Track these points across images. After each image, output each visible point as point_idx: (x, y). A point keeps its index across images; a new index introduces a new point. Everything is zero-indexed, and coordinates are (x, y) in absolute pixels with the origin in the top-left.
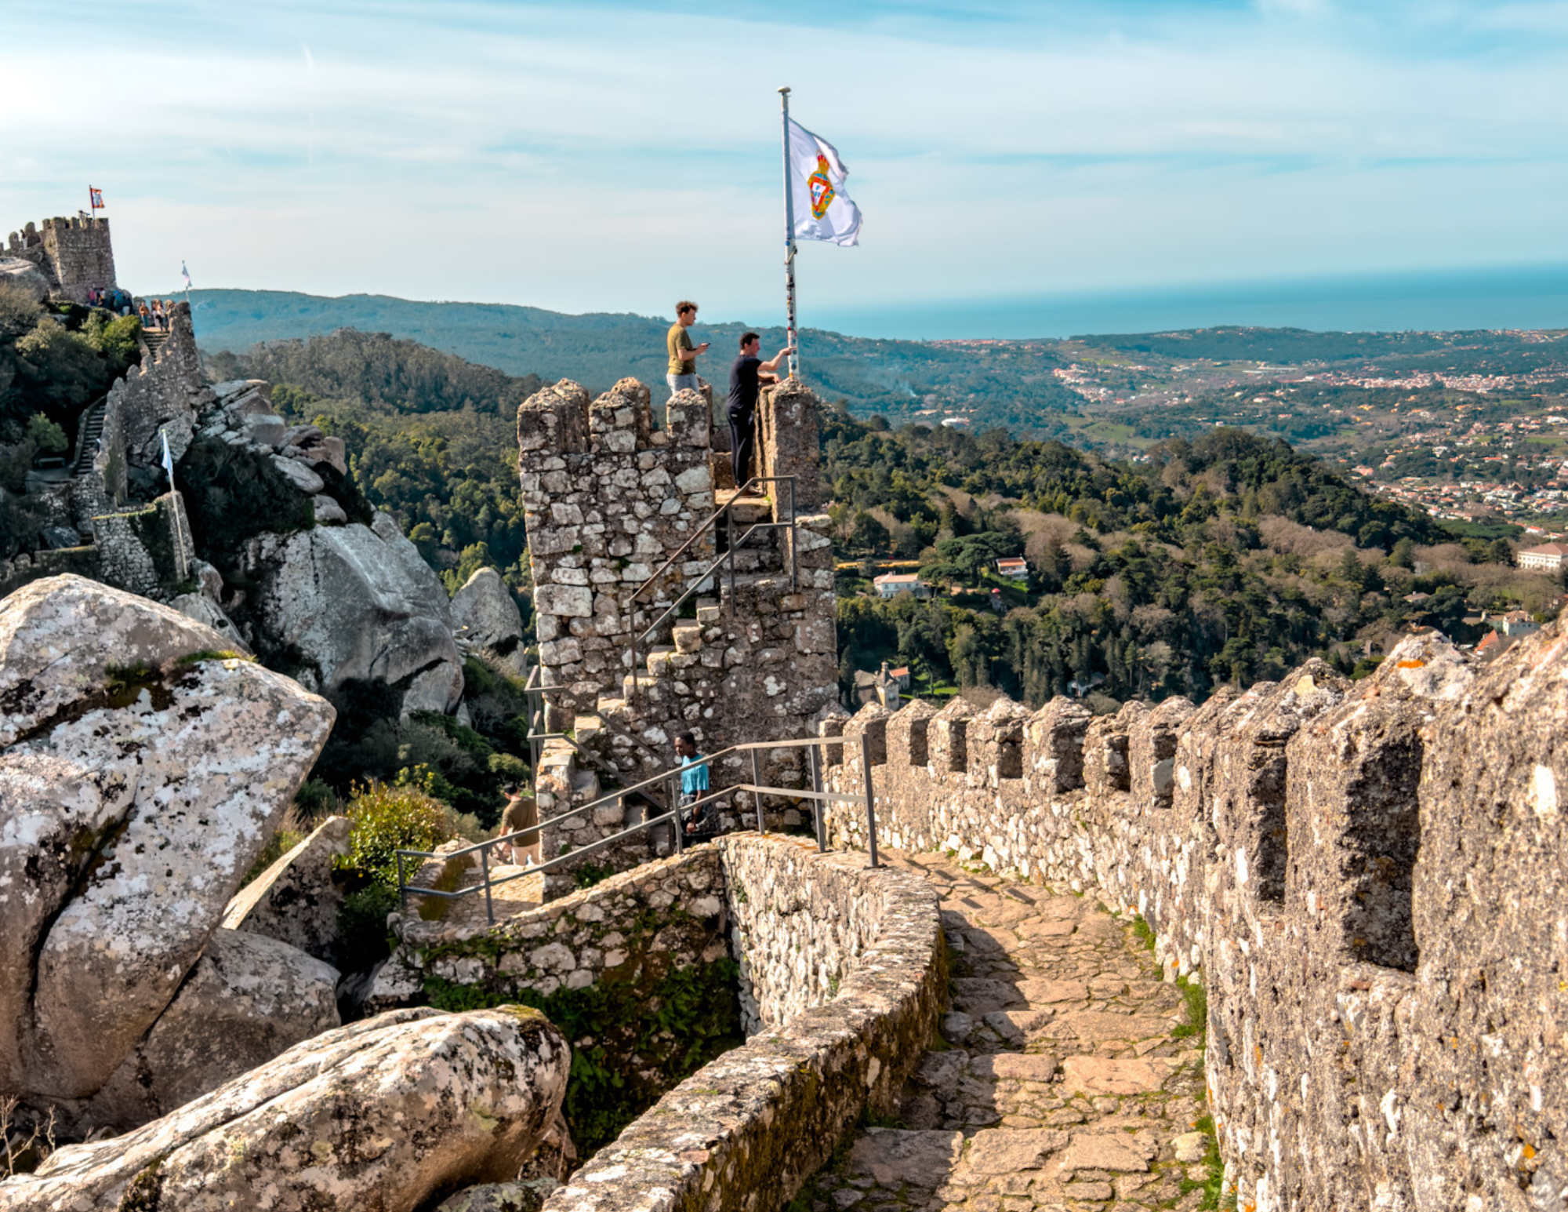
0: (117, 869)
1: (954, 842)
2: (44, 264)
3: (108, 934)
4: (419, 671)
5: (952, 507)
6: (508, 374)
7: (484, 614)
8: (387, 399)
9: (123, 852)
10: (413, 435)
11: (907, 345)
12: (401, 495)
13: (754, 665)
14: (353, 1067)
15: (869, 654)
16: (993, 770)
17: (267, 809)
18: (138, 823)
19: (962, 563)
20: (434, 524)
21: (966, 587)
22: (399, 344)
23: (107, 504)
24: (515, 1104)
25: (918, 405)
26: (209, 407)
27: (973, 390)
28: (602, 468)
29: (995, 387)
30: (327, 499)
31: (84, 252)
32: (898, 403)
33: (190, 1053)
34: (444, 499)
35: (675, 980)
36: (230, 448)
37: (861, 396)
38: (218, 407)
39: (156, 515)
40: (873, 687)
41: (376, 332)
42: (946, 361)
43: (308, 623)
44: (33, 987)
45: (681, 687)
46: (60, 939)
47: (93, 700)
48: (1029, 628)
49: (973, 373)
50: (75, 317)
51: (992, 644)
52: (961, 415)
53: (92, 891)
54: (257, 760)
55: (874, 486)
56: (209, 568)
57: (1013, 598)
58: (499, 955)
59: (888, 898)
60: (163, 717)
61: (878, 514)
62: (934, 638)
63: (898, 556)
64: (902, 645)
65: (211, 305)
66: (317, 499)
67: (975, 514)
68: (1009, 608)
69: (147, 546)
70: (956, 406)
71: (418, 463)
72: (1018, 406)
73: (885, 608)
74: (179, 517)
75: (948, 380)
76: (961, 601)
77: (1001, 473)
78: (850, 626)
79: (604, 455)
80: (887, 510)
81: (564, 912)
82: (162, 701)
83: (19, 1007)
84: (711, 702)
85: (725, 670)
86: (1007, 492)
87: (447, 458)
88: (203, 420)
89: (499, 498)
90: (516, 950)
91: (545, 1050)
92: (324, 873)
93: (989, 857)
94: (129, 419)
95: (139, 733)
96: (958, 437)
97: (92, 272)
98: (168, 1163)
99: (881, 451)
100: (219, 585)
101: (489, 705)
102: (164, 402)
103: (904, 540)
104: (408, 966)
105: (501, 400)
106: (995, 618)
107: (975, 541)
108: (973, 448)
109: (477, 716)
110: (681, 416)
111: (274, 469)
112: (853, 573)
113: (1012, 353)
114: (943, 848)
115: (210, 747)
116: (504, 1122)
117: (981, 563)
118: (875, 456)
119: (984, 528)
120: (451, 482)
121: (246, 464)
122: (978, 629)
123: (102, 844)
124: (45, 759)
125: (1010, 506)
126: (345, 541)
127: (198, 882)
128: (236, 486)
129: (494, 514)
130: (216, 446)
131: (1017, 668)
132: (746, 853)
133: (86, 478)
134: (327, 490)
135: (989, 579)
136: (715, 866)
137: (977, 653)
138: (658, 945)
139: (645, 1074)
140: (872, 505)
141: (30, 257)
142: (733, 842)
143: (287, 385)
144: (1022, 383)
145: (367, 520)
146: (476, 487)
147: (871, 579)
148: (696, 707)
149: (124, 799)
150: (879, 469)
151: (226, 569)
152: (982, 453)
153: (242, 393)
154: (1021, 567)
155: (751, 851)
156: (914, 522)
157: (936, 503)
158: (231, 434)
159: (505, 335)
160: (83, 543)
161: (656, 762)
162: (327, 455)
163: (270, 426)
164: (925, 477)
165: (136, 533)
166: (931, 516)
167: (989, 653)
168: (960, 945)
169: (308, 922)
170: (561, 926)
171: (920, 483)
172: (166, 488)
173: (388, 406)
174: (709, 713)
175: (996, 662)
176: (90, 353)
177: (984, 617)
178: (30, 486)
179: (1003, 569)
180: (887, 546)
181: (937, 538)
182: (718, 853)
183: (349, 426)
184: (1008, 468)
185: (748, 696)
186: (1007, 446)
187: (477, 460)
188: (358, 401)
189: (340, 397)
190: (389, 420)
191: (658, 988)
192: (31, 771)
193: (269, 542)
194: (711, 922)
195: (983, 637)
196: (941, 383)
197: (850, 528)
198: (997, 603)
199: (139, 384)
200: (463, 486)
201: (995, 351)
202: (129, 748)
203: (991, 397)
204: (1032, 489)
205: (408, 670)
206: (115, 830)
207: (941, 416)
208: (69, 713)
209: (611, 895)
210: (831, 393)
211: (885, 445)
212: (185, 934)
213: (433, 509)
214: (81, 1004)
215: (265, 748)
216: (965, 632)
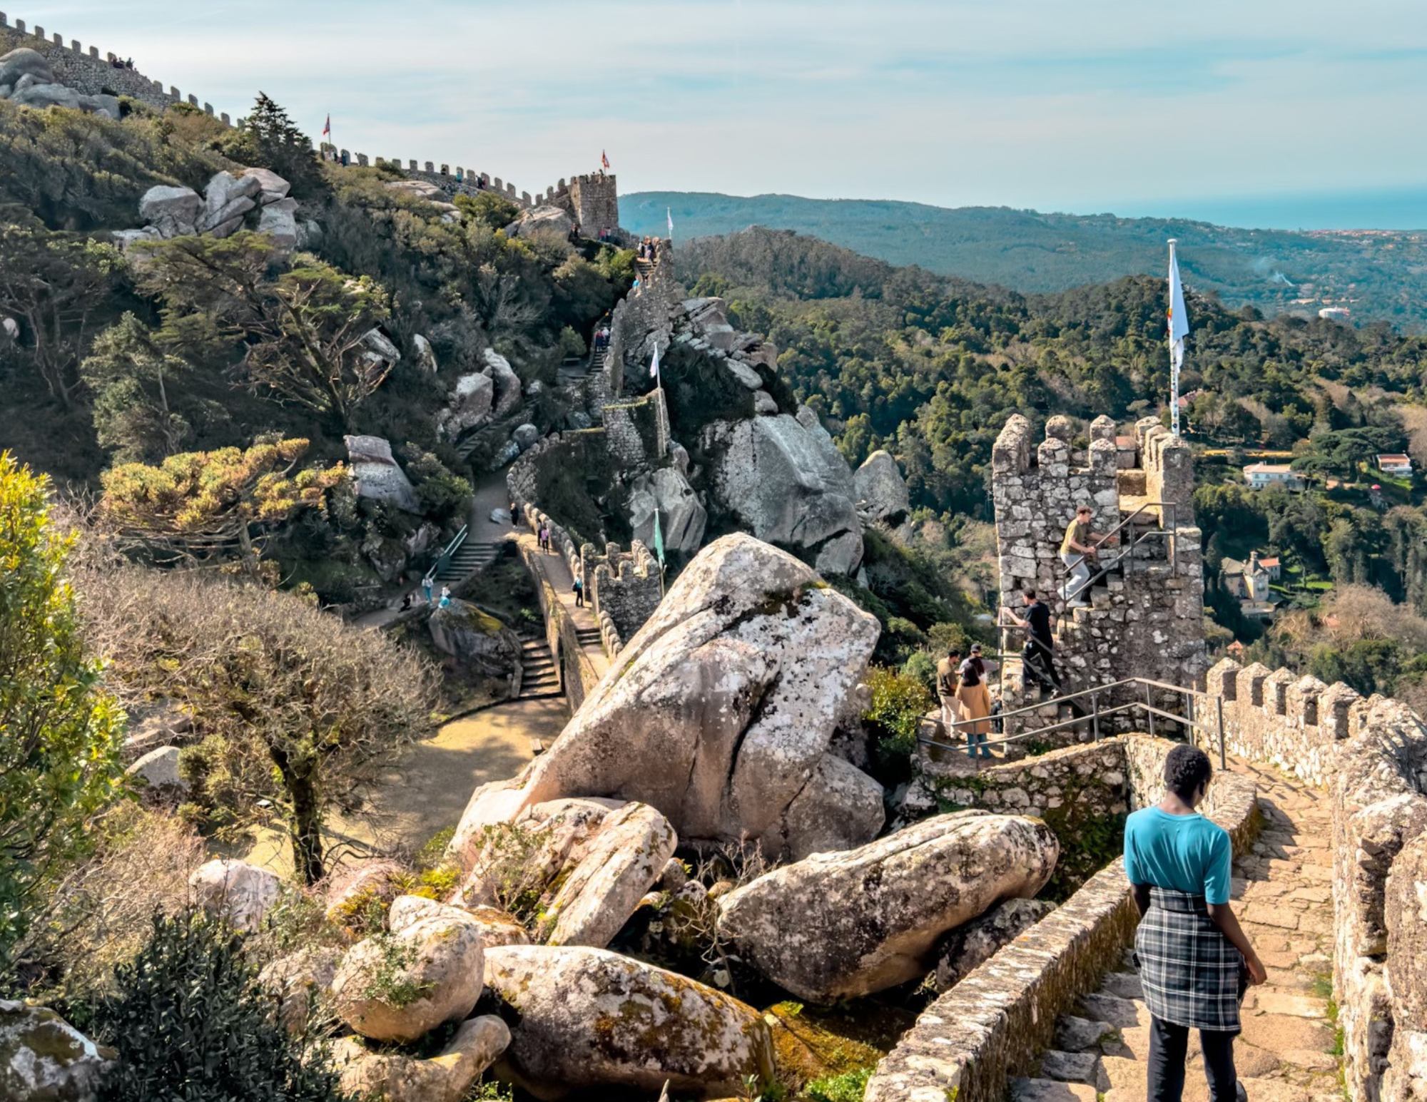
0: (775, 709)
1: (1278, 758)
2: (570, 211)
3: (774, 746)
4: (829, 538)
5: (1329, 400)
6: (893, 263)
7: (878, 490)
8: (789, 286)
9: (777, 699)
10: (810, 318)
11: (1281, 234)
12: (798, 370)
13: (1146, 622)
14: (966, 831)
15: (1238, 543)
16: (1302, 718)
17: (849, 683)
18: (783, 684)
19: (1337, 457)
20: (824, 396)
21: (1342, 482)
22: (802, 239)
23: (611, 397)
24: (1036, 864)
25: (1295, 294)
26: (681, 319)
27: (1354, 280)
28: (1046, 486)
29: (1377, 277)
30: (764, 394)
31: (598, 201)
32: (1273, 291)
33: (808, 822)
34: (834, 374)
35: (1093, 822)
36: (696, 352)
37: (1233, 285)
38: (688, 319)
39: (646, 406)
40: (1241, 575)
41: (783, 228)
42: (1325, 251)
43: (746, 494)
44: (732, 771)
45: (1096, 632)
46: (749, 746)
47: (759, 610)
48: (1412, 527)
49: (1354, 263)
50: (590, 251)
51: (1371, 541)
52: (1340, 305)
53: (764, 721)
54: (842, 652)
55: (1245, 376)
56: (681, 448)
57: (1394, 494)
58: (983, 791)
59: (1229, 788)
60: (793, 622)
61: (1249, 403)
62: (1308, 531)
63: (1270, 445)
64: (1273, 534)
65: (652, 205)
66: (757, 394)
67: (1353, 407)
68: (1391, 506)
69: (640, 431)
70: (1335, 297)
71: (814, 342)
72: (1404, 296)
73: (1255, 498)
74: (662, 408)
75: (1326, 270)
76: (1337, 495)
77: (1383, 367)
78: (1218, 513)
79: (1047, 478)
80: (1258, 400)
81: (1023, 769)
82: (793, 613)
83: (724, 782)
84: (1116, 644)
85: (1126, 623)
86: (1389, 386)
87: (838, 339)
88: (676, 330)
89: (881, 375)
90: (993, 788)
91: (1048, 840)
92: (857, 720)
93: (1299, 771)
94: (627, 329)
95: (781, 631)
96: (1337, 329)
97: (602, 215)
98: (885, 863)
99: (1253, 341)
100: (686, 461)
101: (883, 571)
102: (652, 317)
103: (1277, 430)
104: (926, 789)
105: (885, 287)
106: (1375, 515)
107: (1354, 435)
108: (1352, 340)
109: (873, 580)
110: (1099, 457)
111: (727, 369)
112: (1222, 461)
113: (1397, 243)
114: (1272, 761)
115: (818, 642)
116: (1031, 871)
117: (1361, 458)
118: (1246, 345)
119: (1364, 422)
120: (841, 359)
121: (707, 366)
122: (1356, 525)
123: (766, 694)
124: (738, 642)
125: (1393, 402)
126: (777, 429)
127: (816, 722)
128: (700, 384)
129: (877, 390)
130: (686, 351)
131: (1398, 567)
132: (1142, 748)
133: (598, 375)
134: (765, 387)
135: (1368, 475)
136: (1120, 752)
137: (1354, 549)
138: (1082, 798)
139: (1072, 878)
140: (1243, 395)
141: (561, 205)
142: (1132, 740)
143: (711, 274)
144: (1408, 274)
145: (794, 413)
146: (861, 365)
147: (1241, 468)
148: (1106, 646)
149: (776, 668)
150: (1251, 358)
151: (691, 448)
152: (1362, 345)
153: (704, 308)
154: (1404, 464)
155: (1145, 747)
156: (1288, 412)
157: (1312, 396)
158: (696, 341)
159: (889, 228)
160: (594, 426)
161: (1078, 679)
162: (764, 358)
163: (724, 334)
164: (1300, 368)
165: (632, 420)
166: (1305, 407)
167: (1368, 550)
168: (1268, 816)
169: (848, 751)
170: (1021, 778)
171: (1295, 375)
172: (655, 386)
173: (791, 293)
174: (1114, 650)
175: (1375, 560)
176: (602, 279)
177: (1362, 513)
178: (560, 381)
179: (1384, 465)
180: (1258, 436)
181: (1313, 431)
182: (1122, 745)
183: (759, 310)
184: (1391, 362)
185: (1141, 642)
186: (1389, 340)
187: (864, 341)
188: (767, 288)
189: (752, 285)
190: (791, 304)
191: (1082, 825)
192: (732, 648)
193: (721, 427)
194: (1116, 789)
195: (1361, 533)
196: (1320, 273)
197: (1219, 416)
198: (1377, 500)
199: (635, 304)
200: (851, 363)
201: (1378, 242)
202: (778, 639)
203: (1374, 287)
204: (1418, 384)
205: (820, 537)
206: (772, 686)
207: (1318, 305)
208: (747, 616)
209: (1054, 763)
210: (1201, 281)
211: (1258, 336)
212: (811, 752)
213: (825, 383)
214: (758, 786)
215: (846, 645)
216: (1342, 528)
